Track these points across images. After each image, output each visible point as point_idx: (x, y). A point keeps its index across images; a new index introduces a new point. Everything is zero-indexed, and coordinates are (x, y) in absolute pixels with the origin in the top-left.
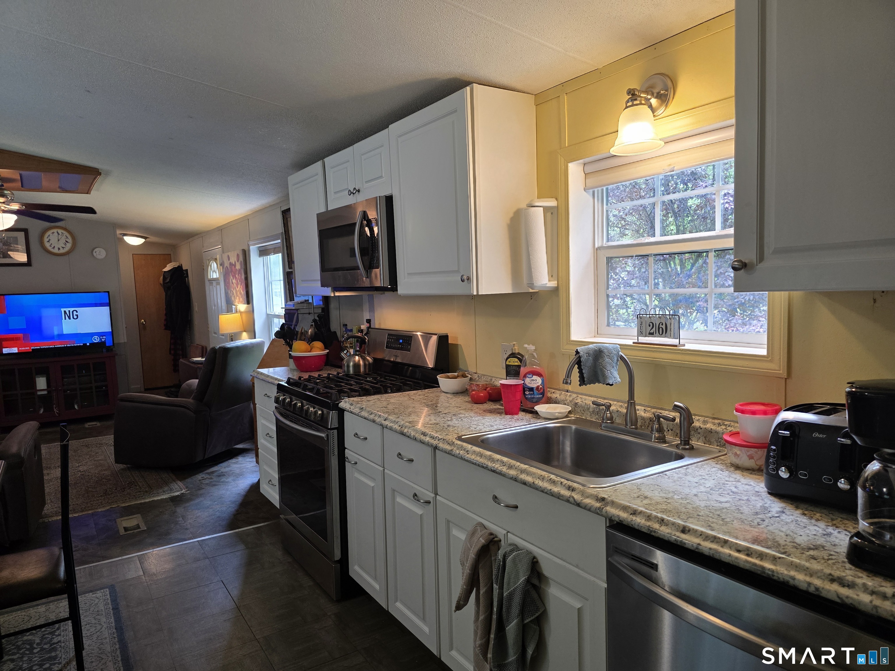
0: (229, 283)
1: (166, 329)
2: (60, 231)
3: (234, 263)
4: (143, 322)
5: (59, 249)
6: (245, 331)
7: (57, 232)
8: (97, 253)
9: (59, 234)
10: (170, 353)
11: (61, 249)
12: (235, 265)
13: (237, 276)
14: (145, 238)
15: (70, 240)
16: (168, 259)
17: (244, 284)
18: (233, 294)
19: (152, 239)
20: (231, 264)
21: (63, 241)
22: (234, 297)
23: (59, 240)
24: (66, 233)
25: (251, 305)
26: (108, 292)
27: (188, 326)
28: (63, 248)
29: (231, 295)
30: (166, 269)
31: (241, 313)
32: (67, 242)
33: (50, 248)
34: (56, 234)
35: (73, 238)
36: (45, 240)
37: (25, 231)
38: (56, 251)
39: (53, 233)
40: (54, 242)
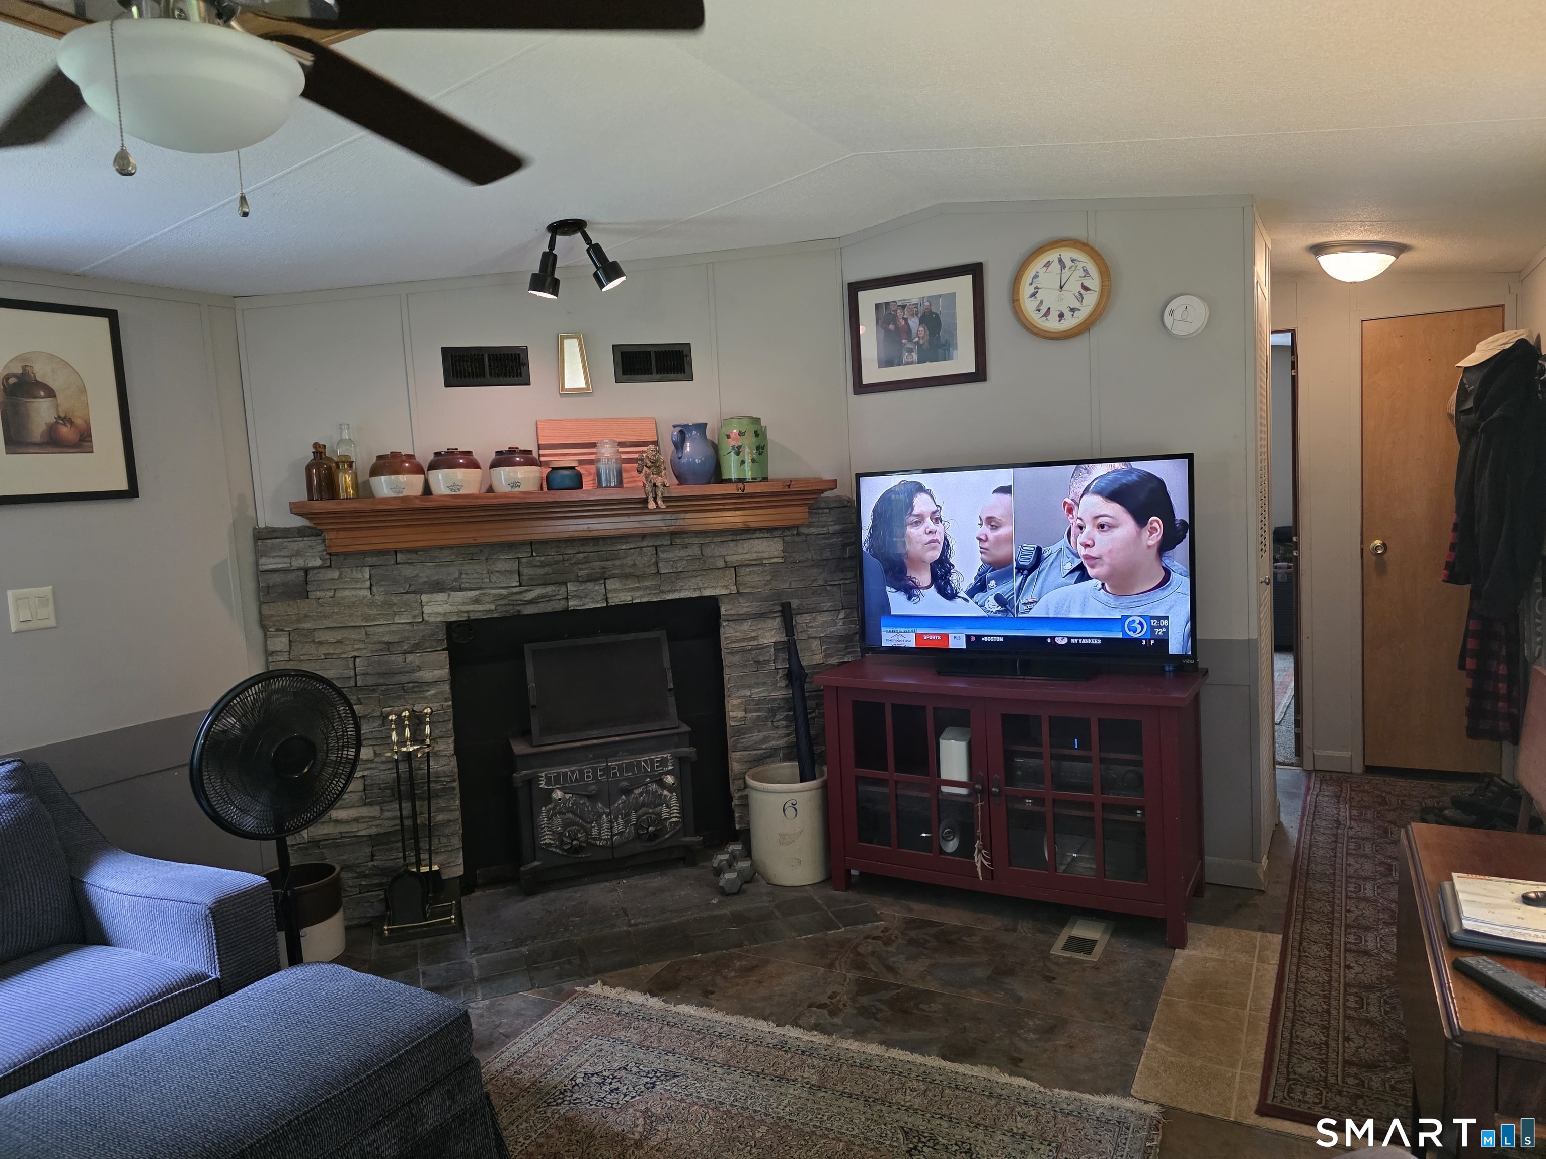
1: (1451, 579)
2: (1067, 254)
4: (1377, 548)
5: (1061, 316)
7: (1061, 261)
8: (1177, 315)
9: (1063, 266)
11: (1068, 314)
14: (1398, 249)
15: (1094, 282)
21: (1074, 286)
23: (1061, 287)
24: (1083, 260)
26: (1190, 457)
28: (1073, 310)
30: (1472, 359)
32: (1086, 288)
33: (1036, 318)
34: (1056, 266)
35: (1105, 272)
36: (1026, 290)
37: (976, 271)
38: (1052, 324)
39: (1048, 264)
40: (1050, 297)
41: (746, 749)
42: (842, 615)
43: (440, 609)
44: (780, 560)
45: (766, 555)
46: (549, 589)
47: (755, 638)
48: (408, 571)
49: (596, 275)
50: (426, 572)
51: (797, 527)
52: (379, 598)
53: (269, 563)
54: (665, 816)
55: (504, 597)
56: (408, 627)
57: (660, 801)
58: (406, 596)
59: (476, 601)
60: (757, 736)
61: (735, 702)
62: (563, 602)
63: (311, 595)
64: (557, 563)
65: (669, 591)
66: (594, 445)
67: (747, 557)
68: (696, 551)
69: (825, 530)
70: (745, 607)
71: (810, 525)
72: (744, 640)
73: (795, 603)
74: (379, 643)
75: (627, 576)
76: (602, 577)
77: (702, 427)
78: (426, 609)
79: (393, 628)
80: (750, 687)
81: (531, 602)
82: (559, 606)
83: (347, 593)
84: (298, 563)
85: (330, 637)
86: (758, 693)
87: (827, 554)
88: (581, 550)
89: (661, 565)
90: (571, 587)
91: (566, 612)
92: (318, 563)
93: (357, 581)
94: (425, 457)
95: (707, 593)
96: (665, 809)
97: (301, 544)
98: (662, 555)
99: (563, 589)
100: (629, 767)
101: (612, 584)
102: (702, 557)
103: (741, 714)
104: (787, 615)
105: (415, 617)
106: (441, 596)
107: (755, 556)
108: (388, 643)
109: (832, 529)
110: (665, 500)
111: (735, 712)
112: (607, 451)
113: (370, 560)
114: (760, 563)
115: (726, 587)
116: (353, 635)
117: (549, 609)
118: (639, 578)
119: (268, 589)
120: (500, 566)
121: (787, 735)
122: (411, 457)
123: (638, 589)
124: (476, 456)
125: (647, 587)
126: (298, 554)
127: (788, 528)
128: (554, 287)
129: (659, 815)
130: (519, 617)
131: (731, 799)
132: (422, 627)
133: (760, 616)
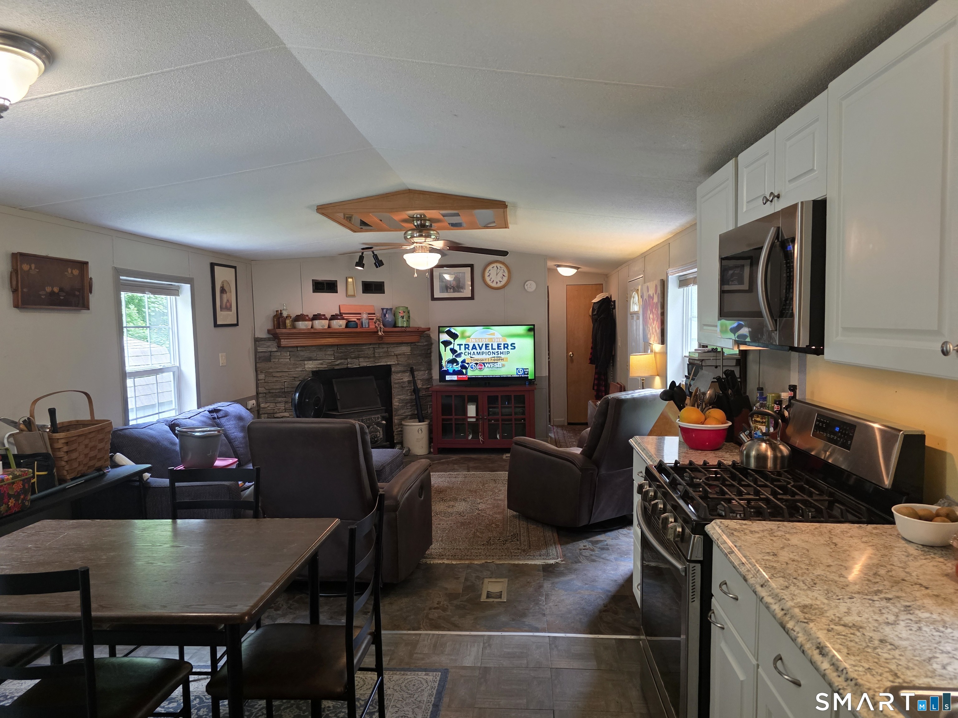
0: (646, 318)
1: (591, 363)
2: (499, 265)
3: (652, 295)
4: (570, 355)
5: (497, 283)
6: (658, 375)
7: (497, 267)
8: (528, 286)
9: (498, 269)
10: (593, 389)
11: (499, 282)
12: (653, 298)
13: (654, 310)
14: (577, 268)
15: (506, 274)
16: (600, 288)
17: (659, 320)
18: (649, 331)
19: (584, 269)
20: (649, 296)
21: (500, 275)
22: (650, 334)
23: (497, 274)
24: (503, 267)
25: (665, 345)
26: (534, 325)
27: (611, 361)
28: (500, 281)
29: (648, 332)
30: (595, 300)
31: (655, 353)
32: (504, 276)
33: (489, 283)
34: (495, 268)
35: (509, 272)
36: (487, 274)
37: (471, 266)
38: (494, 285)
39: (493, 267)
40: (493, 276)
41: (399, 415)
42: (427, 372)
43: (310, 366)
44: (410, 353)
45: (405, 352)
46: (342, 361)
47: (402, 379)
48: (302, 353)
49: (375, 264)
50: (306, 354)
51: (415, 343)
52: (293, 362)
53: (260, 349)
54: (378, 436)
55: (330, 363)
56: (300, 372)
57: (377, 431)
58: (300, 362)
59: (322, 364)
60: (401, 412)
61: (396, 400)
62: (346, 365)
63: (272, 360)
64: (345, 352)
65: (378, 363)
66: (360, 314)
67: (400, 352)
68: (385, 349)
69: (422, 344)
70: (400, 368)
71: (418, 342)
72: (399, 379)
73: (414, 367)
74: (293, 377)
75: (365, 357)
76: (358, 357)
77: (391, 309)
78: (306, 366)
79: (296, 372)
80: (400, 395)
81: (338, 365)
82: (345, 366)
83: (282, 360)
84: (270, 349)
85: (278, 375)
86: (402, 397)
87: (423, 352)
88: (353, 348)
89: (376, 354)
90: (349, 360)
91: (348, 369)
92: (275, 350)
93: (286, 356)
94: (311, 316)
95: (388, 363)
96: (378, 434)
97: (269, 343)
98: (376, 351)
99: (346, 361)
100: (369, 419)
101: (361, 360)
102: (387, 352)
103: (398, 404)
104: (412, 371)
105: (303, 369)
106: (311, 362)
107: (402, 352)
108: (295, 377)
109: (425, 344)
110: (383, 332)
111: (396, 403)
112: (365, 316)
113: (290, 349)
114: (404, 354)
115: (394, 362)
116: (284, 374)
117: (342, 368)
118: (369, 358)
119: (260, 358)
120: (329, 353)
121: (411, 411)
122: (307, 316)
123: (368, 362)
124: (326, 316)
125: (371, 361)
126: (269, 347)
127: (412, 343)
128: (363, 266)
129: (377, 435)
130: (333, 370)
131: (393, 432)
132: (305, 372)
133: (404, 372)
